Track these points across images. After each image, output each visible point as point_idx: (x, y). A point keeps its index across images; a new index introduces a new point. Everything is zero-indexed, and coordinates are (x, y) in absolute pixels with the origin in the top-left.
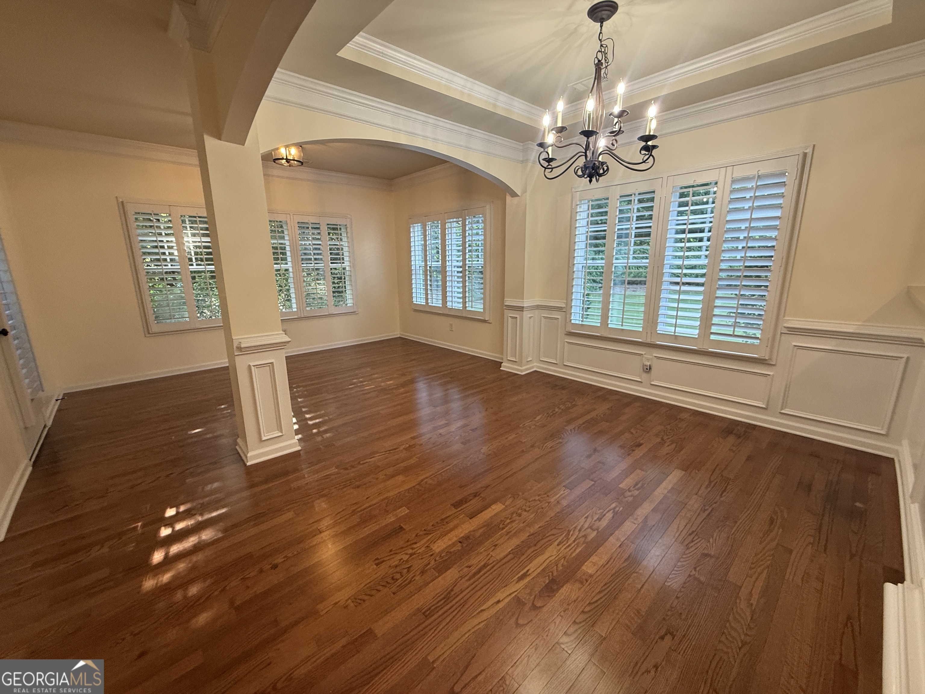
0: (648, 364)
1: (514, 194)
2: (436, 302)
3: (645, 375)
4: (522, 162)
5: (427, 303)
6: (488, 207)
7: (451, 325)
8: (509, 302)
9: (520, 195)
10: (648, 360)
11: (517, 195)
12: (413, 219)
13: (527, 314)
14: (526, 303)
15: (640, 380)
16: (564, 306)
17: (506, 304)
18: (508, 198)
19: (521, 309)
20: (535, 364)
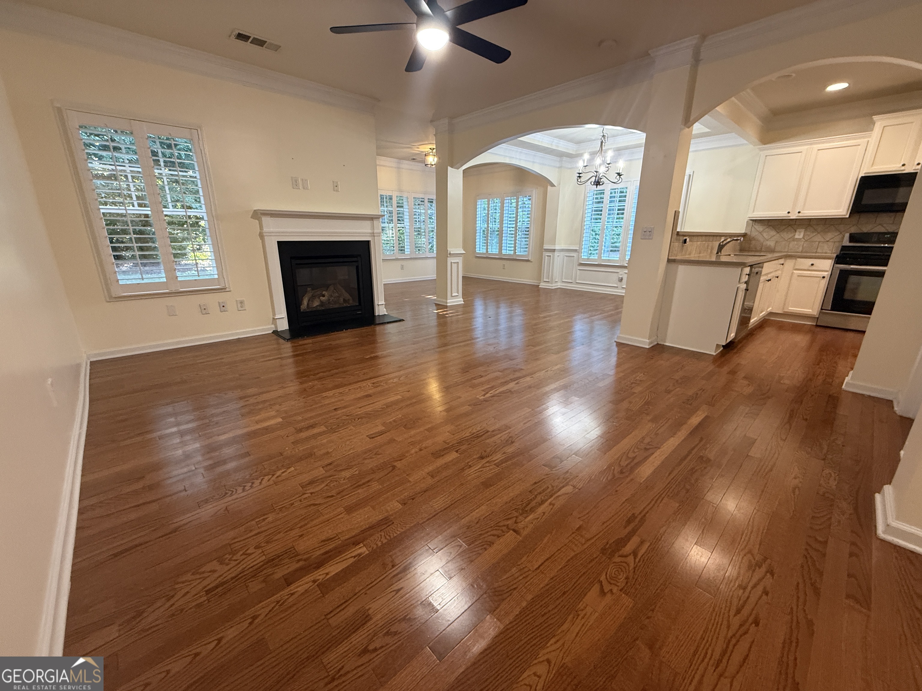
0: (621, 277)
1: (553, 185)
2: (494, 250)
3: (619, 283)
4: (559, 167)
5: (487, 251)
6: (534, 191)
7: (504, 265)
8: (546, 247)
9: (556, 185)
10: (621, 275)
11: (555, 186)
12: (479, 196)
13: (556, 254)
14: (557, 247)
15: (616, 286)
16: (578, 248)
17: (545, 248)
18: (549, 188)
19: (554, 251)
20: (559, 284)
